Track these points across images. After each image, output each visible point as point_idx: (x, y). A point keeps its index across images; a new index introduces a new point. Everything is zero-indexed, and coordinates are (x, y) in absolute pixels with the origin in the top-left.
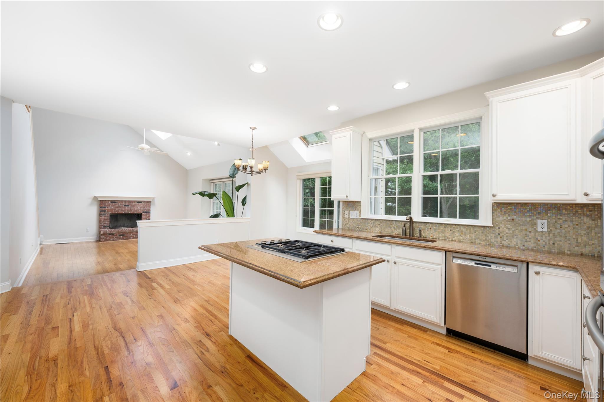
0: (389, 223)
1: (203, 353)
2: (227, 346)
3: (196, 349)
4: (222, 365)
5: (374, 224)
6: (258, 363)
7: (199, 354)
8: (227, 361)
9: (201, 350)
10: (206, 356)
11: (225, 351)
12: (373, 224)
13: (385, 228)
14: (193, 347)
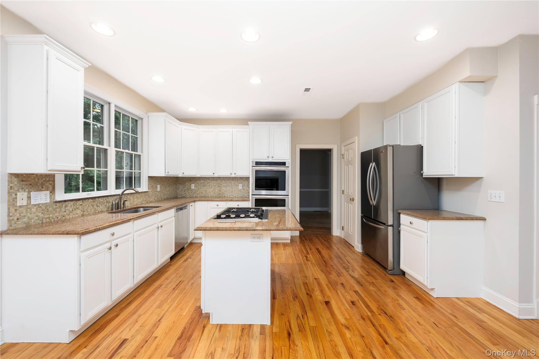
0: (92, 201)
1: (302, 316)
2: (281, 313)
3: (307, 322)
4: (294, 301)
5: (74, 206)
6: (273, 293)
7: (305, 316)
8: (289, 302)
9: (303, 319)
10: (301, 313)
11: (286, 309)
12: (72, 206)
13: (87, 208)
14: (308, 326)
